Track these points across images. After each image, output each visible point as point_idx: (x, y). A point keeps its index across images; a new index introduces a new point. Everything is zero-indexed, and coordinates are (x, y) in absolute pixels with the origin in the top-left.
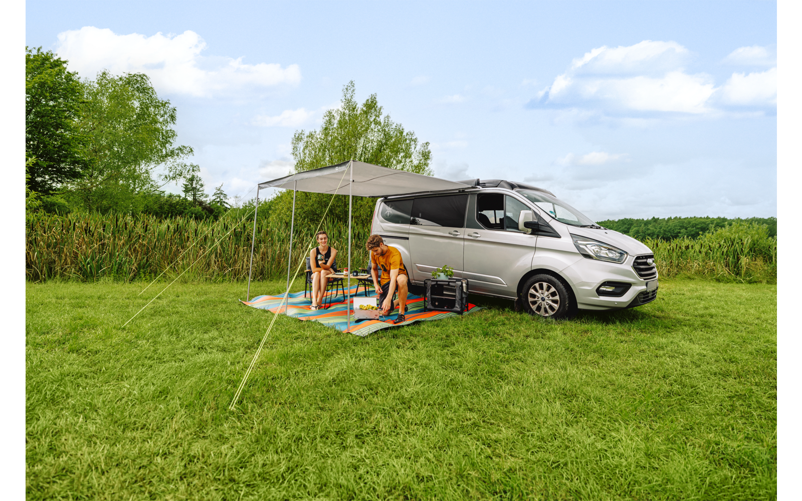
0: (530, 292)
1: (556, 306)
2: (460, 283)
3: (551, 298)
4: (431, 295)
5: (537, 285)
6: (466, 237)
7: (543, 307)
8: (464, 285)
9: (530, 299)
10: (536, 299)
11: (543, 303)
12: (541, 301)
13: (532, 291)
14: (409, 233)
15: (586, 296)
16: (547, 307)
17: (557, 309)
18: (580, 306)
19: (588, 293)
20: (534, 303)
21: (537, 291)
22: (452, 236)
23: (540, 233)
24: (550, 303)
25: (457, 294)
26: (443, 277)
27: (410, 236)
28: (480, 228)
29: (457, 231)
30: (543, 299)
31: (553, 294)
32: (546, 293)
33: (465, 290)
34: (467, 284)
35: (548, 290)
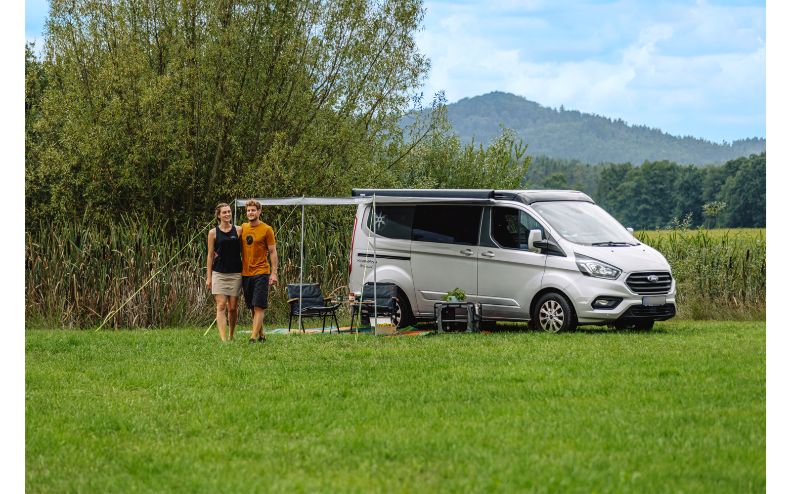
0: (541, 311)
1: (561, 322)
2: (472, 306)
3: (557, 315)
4: (442, 319)
5: (546, 304)
6: (480, 256)
7: (551, 325)
8: (477, 308)
9: (541, 319)
10: (546, 318)
11: (551, 320)
12: (549, 319)
13: (543, 310)
14: (410, 252)
15: (584, 310)
16: (554, 324)
17: (561, 324)
18: (580, 320)
19: (585, 308)
20: (544, 322)
21: (546, 310)
22: (464, 255)
23: (549, 252)
24: (557, 319)
25: (469, 316)
26: (454, 300)
27: (412, 256)
28: (496, 247)
29: (470, 250)
30: (551, 317)
31: (559, 311)
32: (554, 311)
33: (477, 313)
34: (480, 308)
35: (555, 308)
